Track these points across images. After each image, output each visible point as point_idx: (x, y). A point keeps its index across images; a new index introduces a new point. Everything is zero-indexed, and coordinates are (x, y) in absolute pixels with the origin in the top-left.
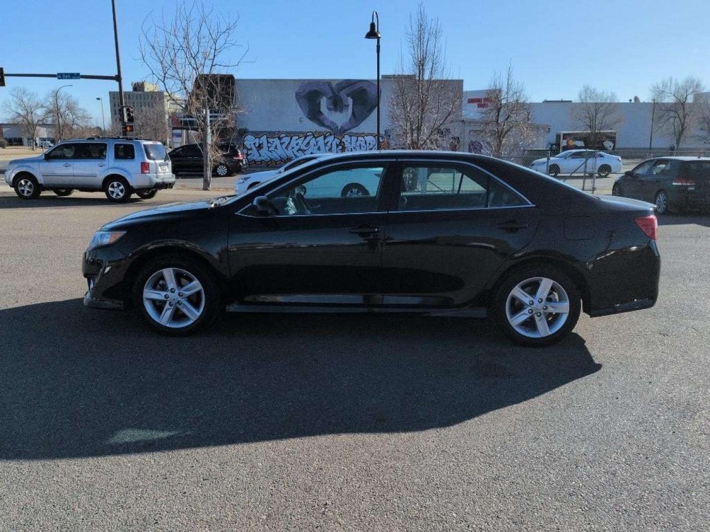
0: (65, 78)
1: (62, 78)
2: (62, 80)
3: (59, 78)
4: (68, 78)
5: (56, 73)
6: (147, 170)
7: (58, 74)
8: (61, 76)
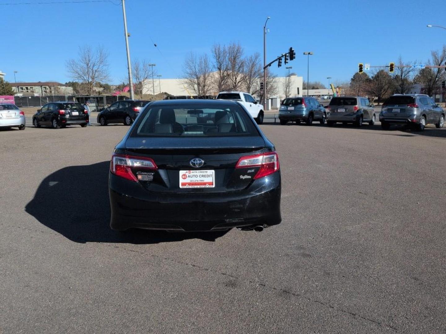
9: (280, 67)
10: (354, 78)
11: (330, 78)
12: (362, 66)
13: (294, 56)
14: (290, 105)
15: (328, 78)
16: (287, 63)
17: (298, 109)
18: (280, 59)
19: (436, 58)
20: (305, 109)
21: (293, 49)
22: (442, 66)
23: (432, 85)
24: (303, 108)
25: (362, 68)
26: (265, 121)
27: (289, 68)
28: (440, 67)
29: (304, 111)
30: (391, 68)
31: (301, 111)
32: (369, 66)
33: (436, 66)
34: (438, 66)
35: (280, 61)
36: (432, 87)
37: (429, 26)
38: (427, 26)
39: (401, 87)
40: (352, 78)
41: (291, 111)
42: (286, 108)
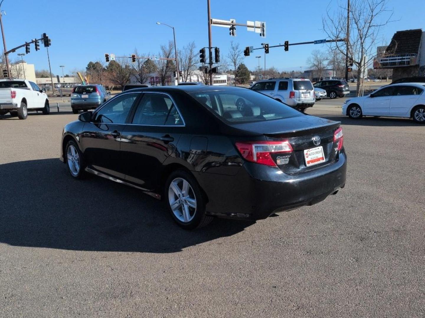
0: (318, 43)
1: (316, 43)
2: (316, 44)
3: (315, 44)
4: (320, 43)
5: (313, 41)
6: (293, 96)
7: (315, 41)
8: (316, 42)
9: (28, 53)
10: (89, 67)
11: (63, 66)
12: (108, 56)
13: (49, 42)
14: (84, 93)
15: (61, 66)
16: (39, 49)
17: (93, 97)
18: (27, 45)
19: (165, 52)
20: (99, 97)
21: (47, 36)
22: (170, 58)
23: (164, 74)
24: (97, 96)
25: (108, 58)
26: (51, 110)
27: (21, 55)
28: (168, 59)
29: (99, 99)
30: (133, 59)
31: (96, 98)
32: (114, 56)
33: (165, 58)
34: (167, 58)
35: (28, 47)
36: (165, 76)
37: (158, 23)
38: (157, 23)
39: (140, 76)
40: (87, 67)
41: (85, 99)
42: (79, 96)
